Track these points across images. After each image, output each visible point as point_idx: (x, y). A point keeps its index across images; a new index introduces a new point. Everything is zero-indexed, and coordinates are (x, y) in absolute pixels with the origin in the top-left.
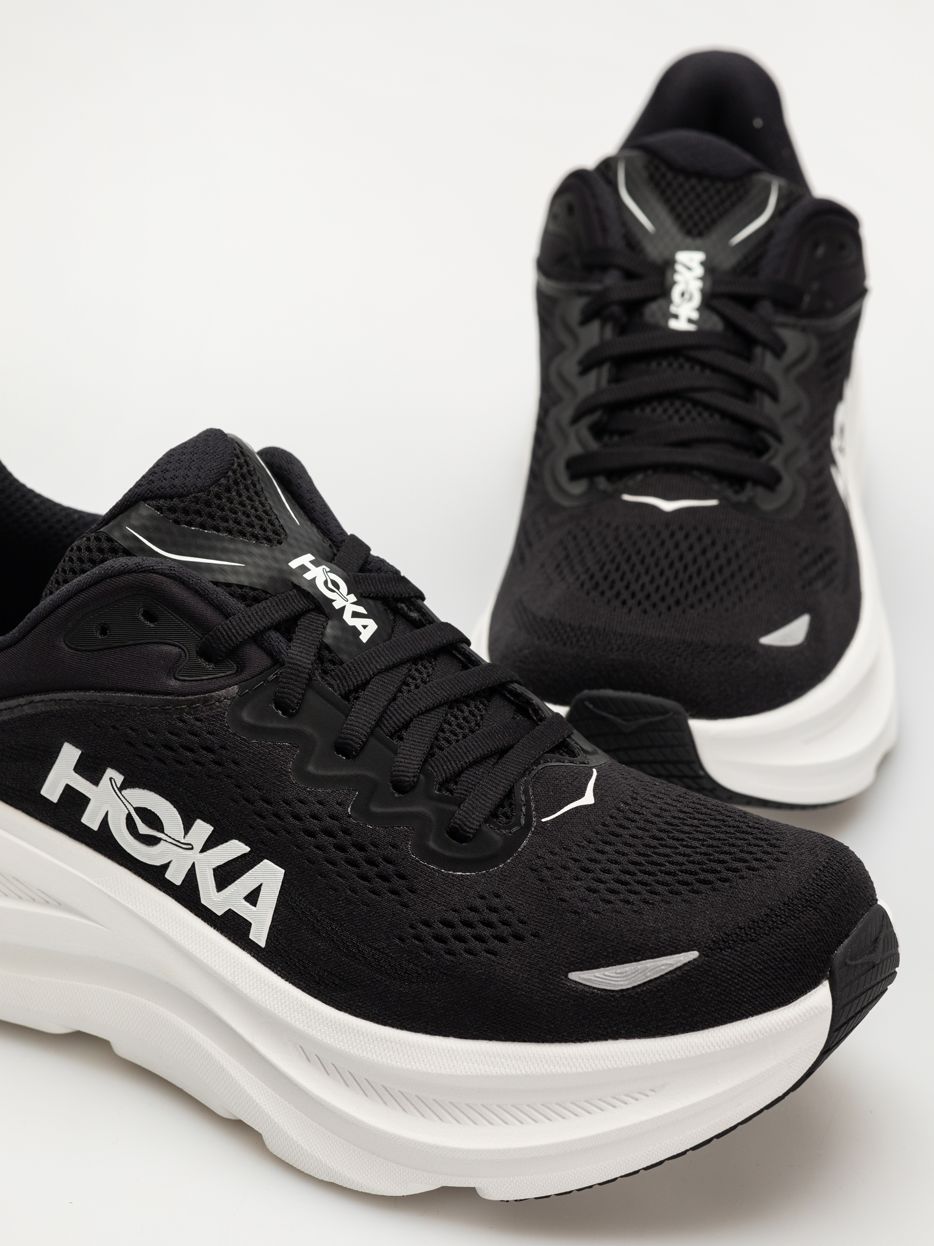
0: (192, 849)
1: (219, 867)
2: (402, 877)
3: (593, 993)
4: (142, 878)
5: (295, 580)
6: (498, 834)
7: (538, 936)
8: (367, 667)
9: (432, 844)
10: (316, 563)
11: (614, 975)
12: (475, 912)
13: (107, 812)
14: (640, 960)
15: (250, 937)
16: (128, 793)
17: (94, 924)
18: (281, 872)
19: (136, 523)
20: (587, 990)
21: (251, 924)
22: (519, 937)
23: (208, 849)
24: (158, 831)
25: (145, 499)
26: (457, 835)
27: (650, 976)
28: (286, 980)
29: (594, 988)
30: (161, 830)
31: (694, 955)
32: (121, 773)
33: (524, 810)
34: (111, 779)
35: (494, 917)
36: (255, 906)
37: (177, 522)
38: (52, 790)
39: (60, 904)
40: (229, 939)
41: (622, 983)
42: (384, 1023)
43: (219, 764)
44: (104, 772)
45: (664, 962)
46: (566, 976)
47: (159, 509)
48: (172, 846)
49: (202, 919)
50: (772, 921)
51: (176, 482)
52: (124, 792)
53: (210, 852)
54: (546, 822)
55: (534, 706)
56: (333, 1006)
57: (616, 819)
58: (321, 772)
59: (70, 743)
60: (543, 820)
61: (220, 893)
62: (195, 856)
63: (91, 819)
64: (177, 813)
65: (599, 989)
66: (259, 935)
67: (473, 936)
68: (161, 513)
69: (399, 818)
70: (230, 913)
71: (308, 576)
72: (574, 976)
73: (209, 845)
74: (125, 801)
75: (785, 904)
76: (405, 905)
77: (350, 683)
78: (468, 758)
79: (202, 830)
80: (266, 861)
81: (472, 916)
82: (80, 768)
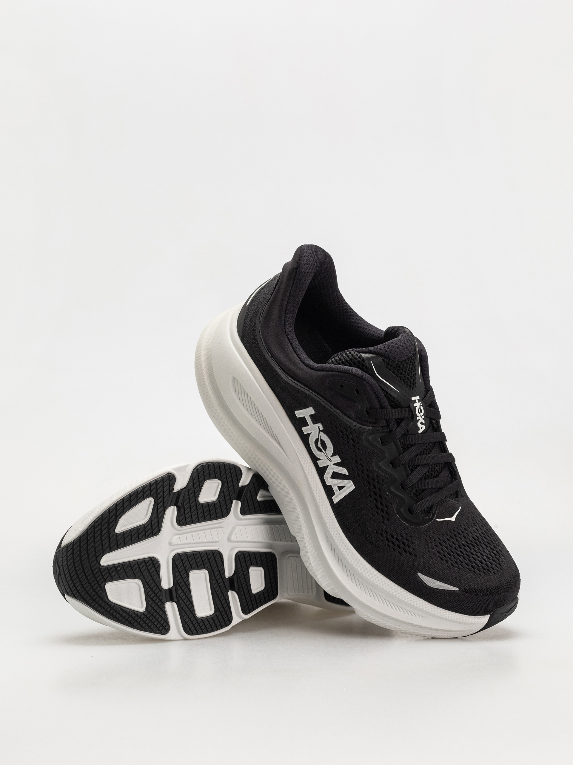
0: (331, 461)
1: (335, 472)
2: (388, 514)
3: (422, 583)
4: (310, 456)
5: (410, 404)
6: (422, 517)
7: (416, 557)
8: (415, 440)
9: (402, 510)
10: (419, 401)
11: (431, 581)
12: (402, 537)
13: (312, 433)
14: (441, 582)
15: (332, 498)
16: (321, 433)
17: (287, 457)
18: (354, 487)
19: (374, 361)
20: (421, 580)
21: (335, 494)
22: (410, 553)
23: (335, 465)
24: (324, 449)
25: (381, 356)
26: (410, 511)
27: (441, 588)
28: (336, 517)
29: (423, 581)
30: (325, 450)
31: (457, 589)
32: (323, 427)
33: (433, 513)
34: (319, 426)
35: (406, 543)
36: (340, 491)
37: (387, 368)
38: (299, 414)
39: (280, 443)
40: (326, 493)
41: (432, 585)
42: (357, 551)
43: (354, 446)
44: (318, 423)
45: (447, 586)
46: (417, 573)
47: (383, 360)
48: (325, 456)
49: (321, 481)
50: (485, 592)
51: (393, 355)
52: (320, 432)
53: (336, 466)
54: (437, 521)
55: (455, 473)
56: (345, 535)
57: (458, 530)
58: (383, 467)
59: (313, 408)
60: (437, 520)
61: (331, 479)
62: (331, 464)
63: (306, 430)
64: (333, 449)
65: (424, 582)
66: (336, 499)
67: (397, 545)
68: (384, 362)
69: (398, 496)
70: (330, 487)
71: (415, 405)
72: (419, 574)
73: (336, 464)
74: (319, 434)
75: (491, 589)
76: (383, 522)
77: (407, 443)
78: (427, 487)
79: (337, 459)
80: (351, 481)
81: (400, 538)
82: (312, 416)
